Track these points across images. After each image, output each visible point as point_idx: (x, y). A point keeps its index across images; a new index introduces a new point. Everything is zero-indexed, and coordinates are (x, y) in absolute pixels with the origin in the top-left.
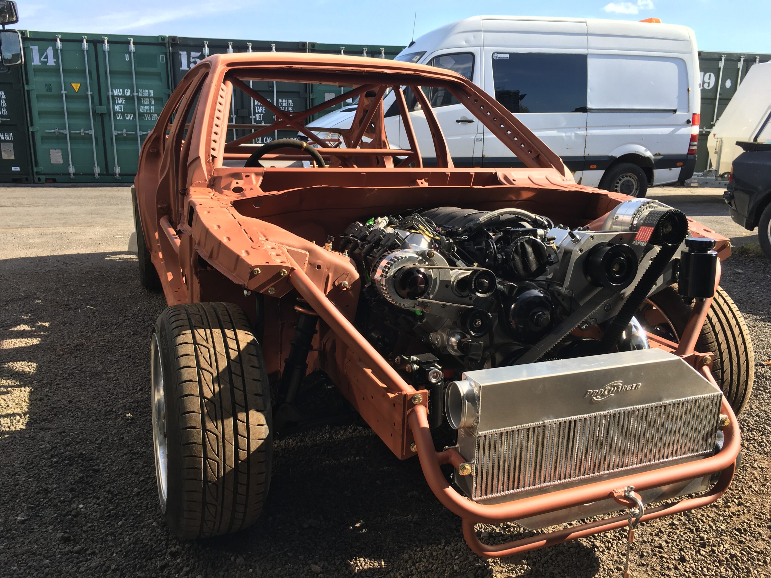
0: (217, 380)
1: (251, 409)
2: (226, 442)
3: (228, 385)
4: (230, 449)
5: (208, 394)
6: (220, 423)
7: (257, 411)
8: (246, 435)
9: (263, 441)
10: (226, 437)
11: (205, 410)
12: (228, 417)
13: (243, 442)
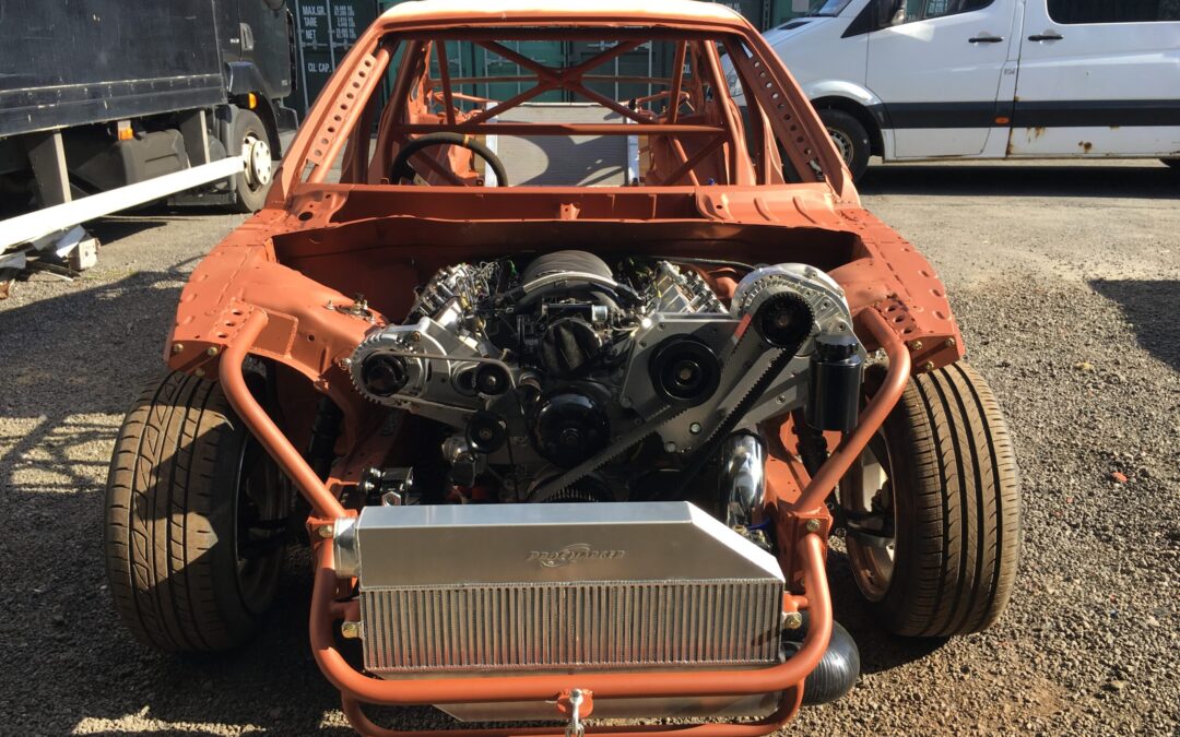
0: (156, 472)
1: (190, 511)
2: (157, 547)
3: (167, 480)
4: (162, 556)
5: (142, 488)
6: (150, 524)
7: (199, 514)
8: (181, 541)
9: (204, 551)
10: (157, 540)
11: (135, 506)
12: (161, 518)
13: (178, 550)
